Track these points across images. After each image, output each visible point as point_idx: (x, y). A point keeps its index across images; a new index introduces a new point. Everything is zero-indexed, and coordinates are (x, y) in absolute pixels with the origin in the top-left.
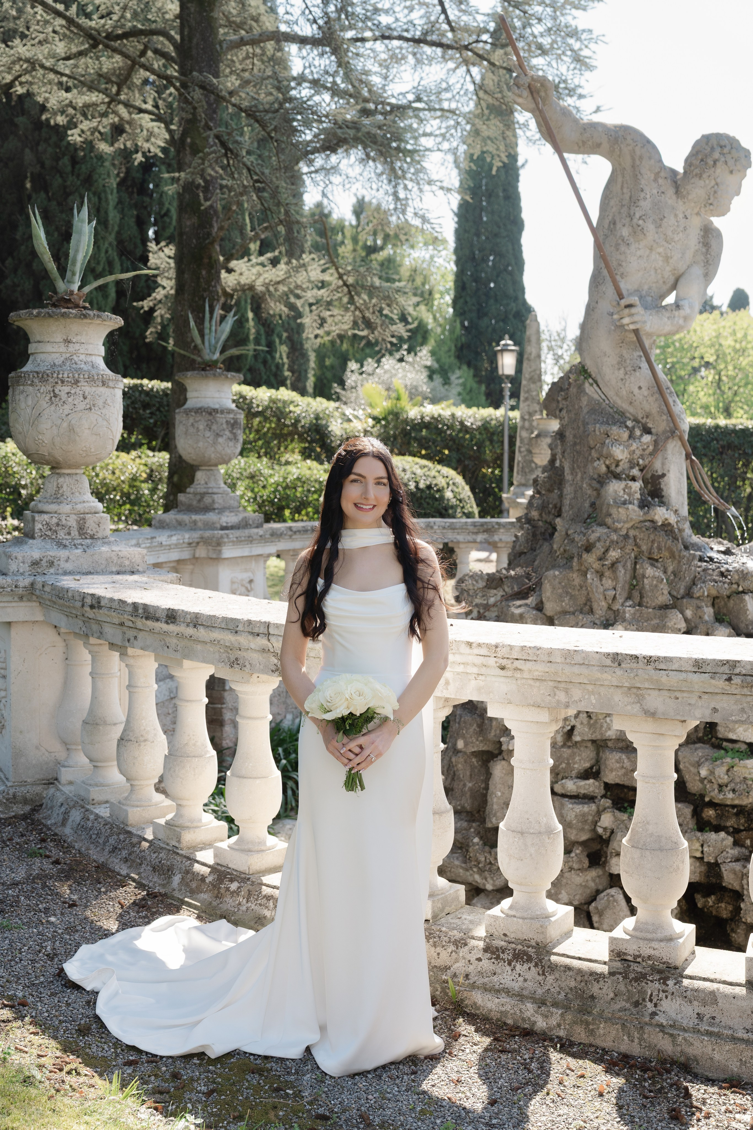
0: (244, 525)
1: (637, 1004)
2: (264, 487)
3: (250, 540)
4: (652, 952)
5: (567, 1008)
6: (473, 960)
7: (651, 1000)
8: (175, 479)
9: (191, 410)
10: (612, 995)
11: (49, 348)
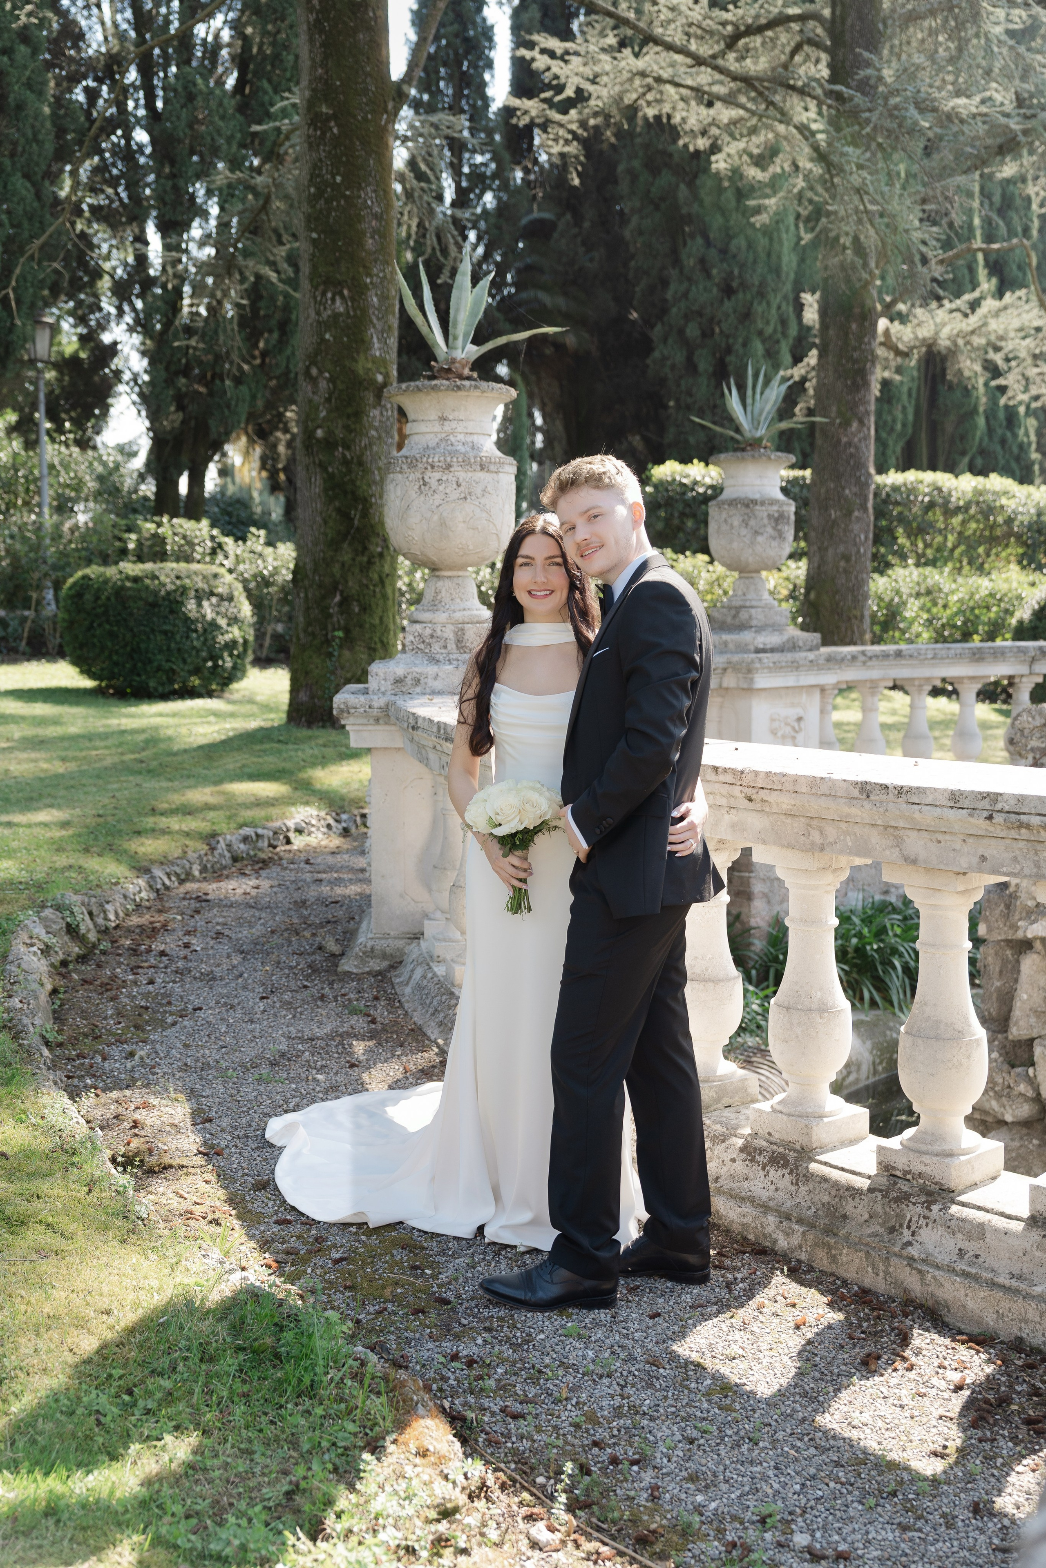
0: (792, 646)
1: (892, 1230)
2: (945, 606)
3: (795, 666)
4: (923, 1169)
5: (812, 1226)
6: (727, 1160)
7: (909, 1227)
8: (812, 596)
9: (724, 502)
10: (866, 1216)
11: (422, 428)
